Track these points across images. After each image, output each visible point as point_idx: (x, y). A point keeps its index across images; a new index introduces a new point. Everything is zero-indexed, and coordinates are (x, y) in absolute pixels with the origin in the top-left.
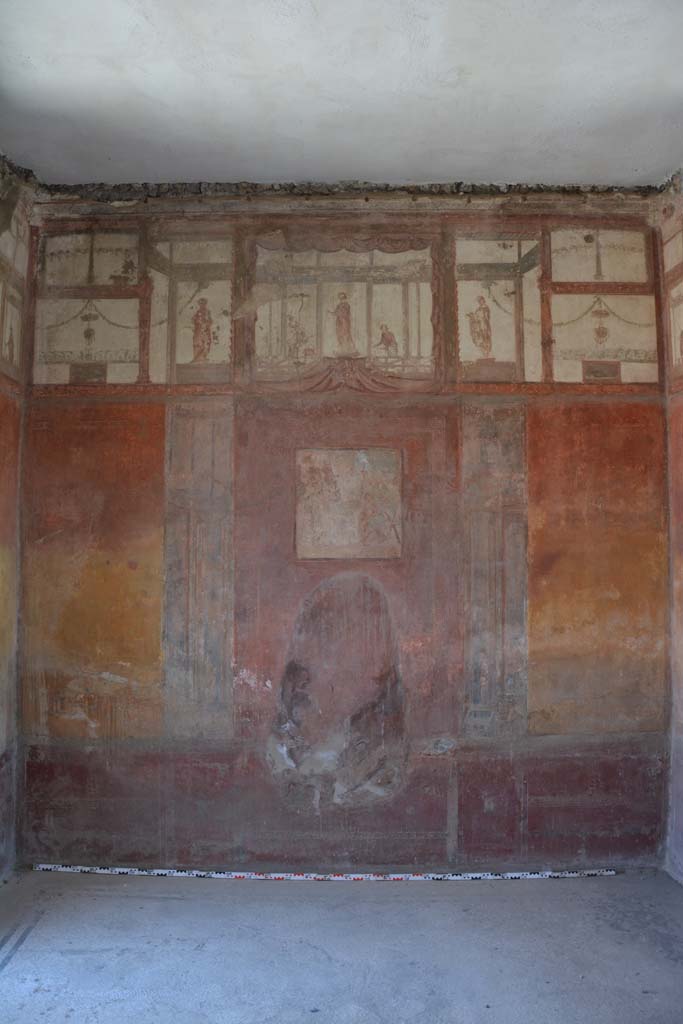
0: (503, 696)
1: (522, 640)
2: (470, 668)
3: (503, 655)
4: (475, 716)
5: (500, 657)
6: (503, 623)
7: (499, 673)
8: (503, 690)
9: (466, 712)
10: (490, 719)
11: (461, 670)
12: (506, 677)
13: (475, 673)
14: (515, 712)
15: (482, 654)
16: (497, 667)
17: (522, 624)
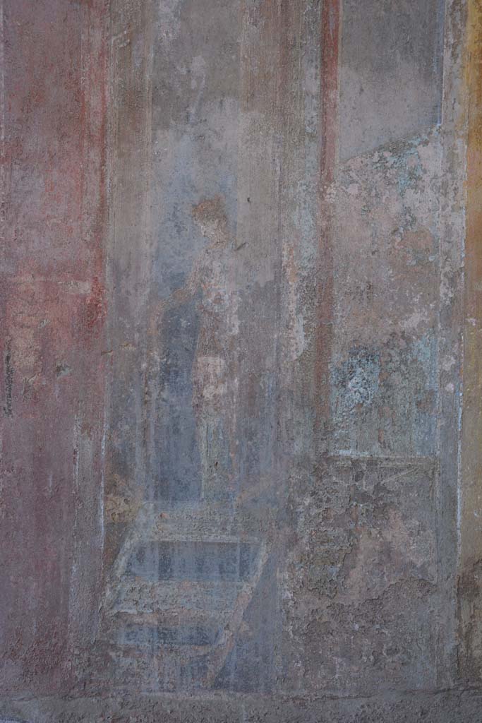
0: (321, 465)
1: (431, 158)
2: (139, 302)
3: (325, 235)
4: (165, 569)
5: (310, 250)
6: (326, 64)
7: (300, 341)
8: (322, 429)
9: (112, 553)
10: (247, 589)
11: (91, 314)
12: (337, 357)
13: (170, 330)
14: (387, 551)
15: (209, 229)
16: (292, 301)
17: (430, 71)
